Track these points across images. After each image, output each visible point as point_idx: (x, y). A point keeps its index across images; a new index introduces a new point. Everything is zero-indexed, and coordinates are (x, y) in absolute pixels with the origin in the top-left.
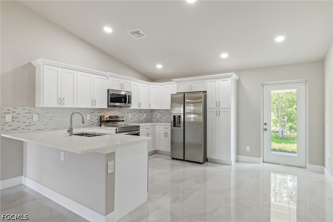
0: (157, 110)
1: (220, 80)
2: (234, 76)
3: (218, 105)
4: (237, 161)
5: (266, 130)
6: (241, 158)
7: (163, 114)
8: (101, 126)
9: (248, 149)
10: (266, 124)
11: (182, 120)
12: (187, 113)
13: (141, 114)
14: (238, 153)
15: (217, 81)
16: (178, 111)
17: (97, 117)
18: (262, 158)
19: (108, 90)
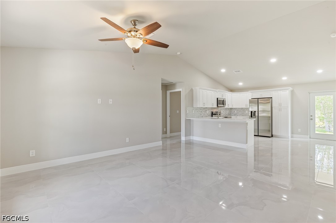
0: (235, 108)
1: (281, 91)
2: (291, 89)
3: (280, 105)
4: (292, 137)
5: (312, 119)
6: (295, 135)
7: (239, 111)
8: (212, 116)
9: (299, 130)
10: (312, 116)
11: (257, 115)
12: (260, 111)
13: (226, 111)
14: (292, 133)
15: (279, 92)
16: (254, 109)
17: (210, 112)
18: (309, 136)
19: (217, 99)
